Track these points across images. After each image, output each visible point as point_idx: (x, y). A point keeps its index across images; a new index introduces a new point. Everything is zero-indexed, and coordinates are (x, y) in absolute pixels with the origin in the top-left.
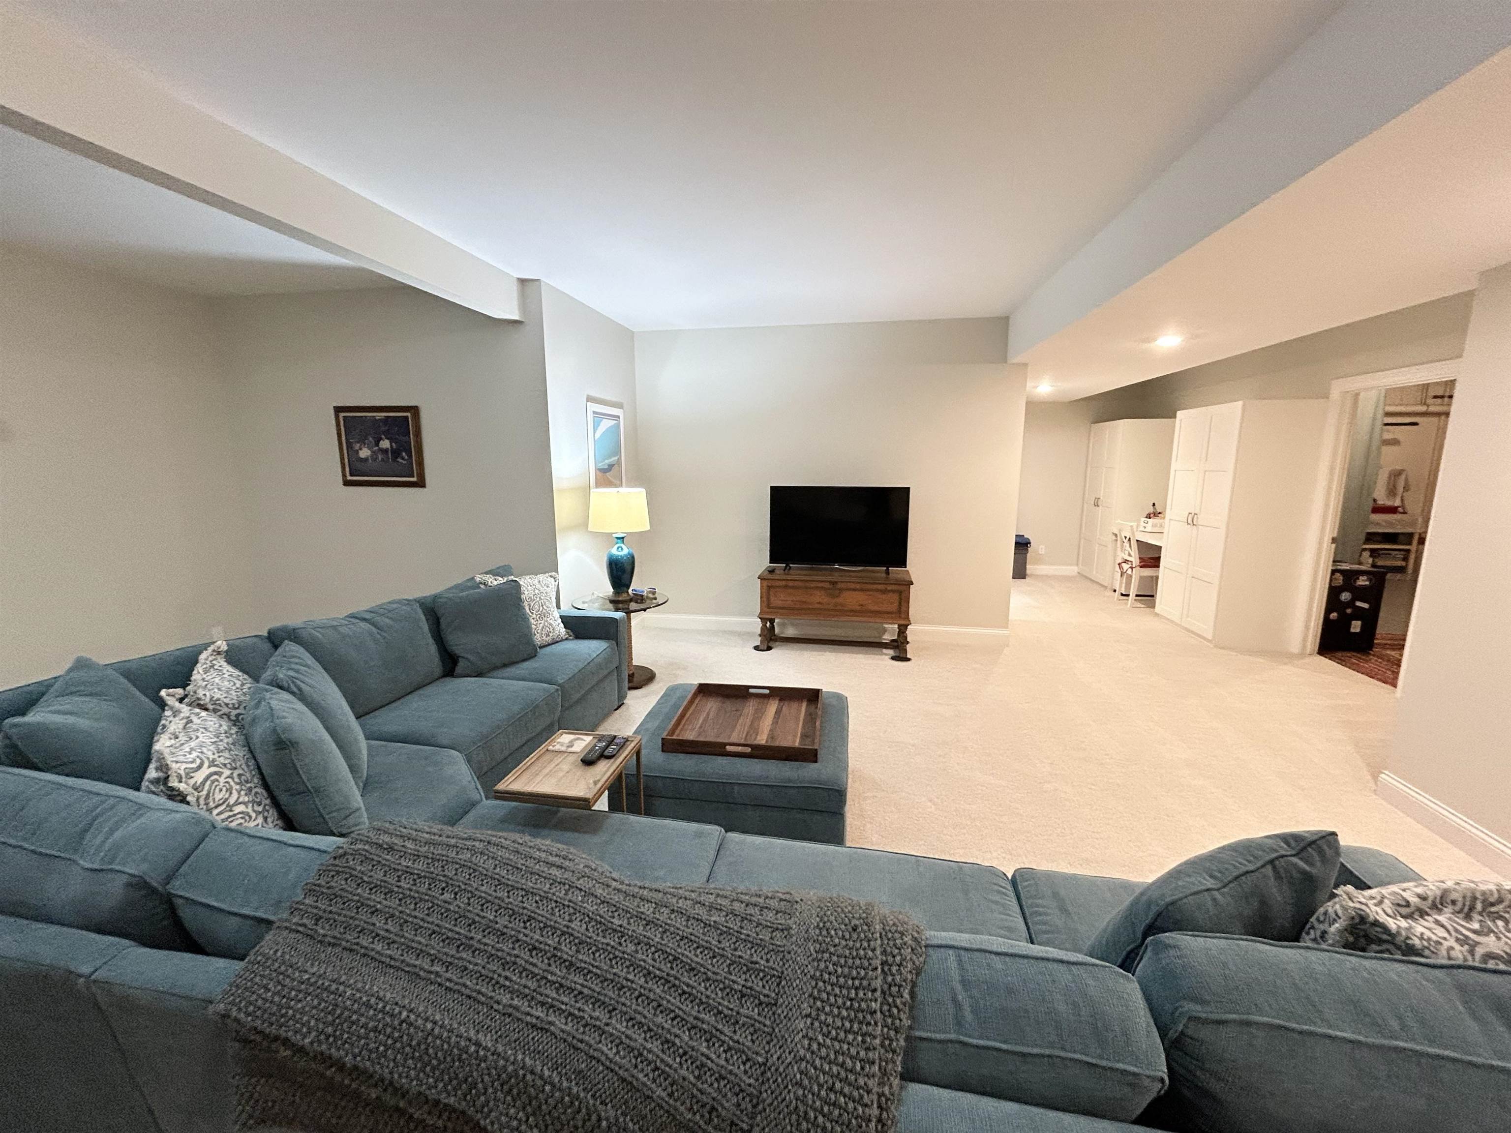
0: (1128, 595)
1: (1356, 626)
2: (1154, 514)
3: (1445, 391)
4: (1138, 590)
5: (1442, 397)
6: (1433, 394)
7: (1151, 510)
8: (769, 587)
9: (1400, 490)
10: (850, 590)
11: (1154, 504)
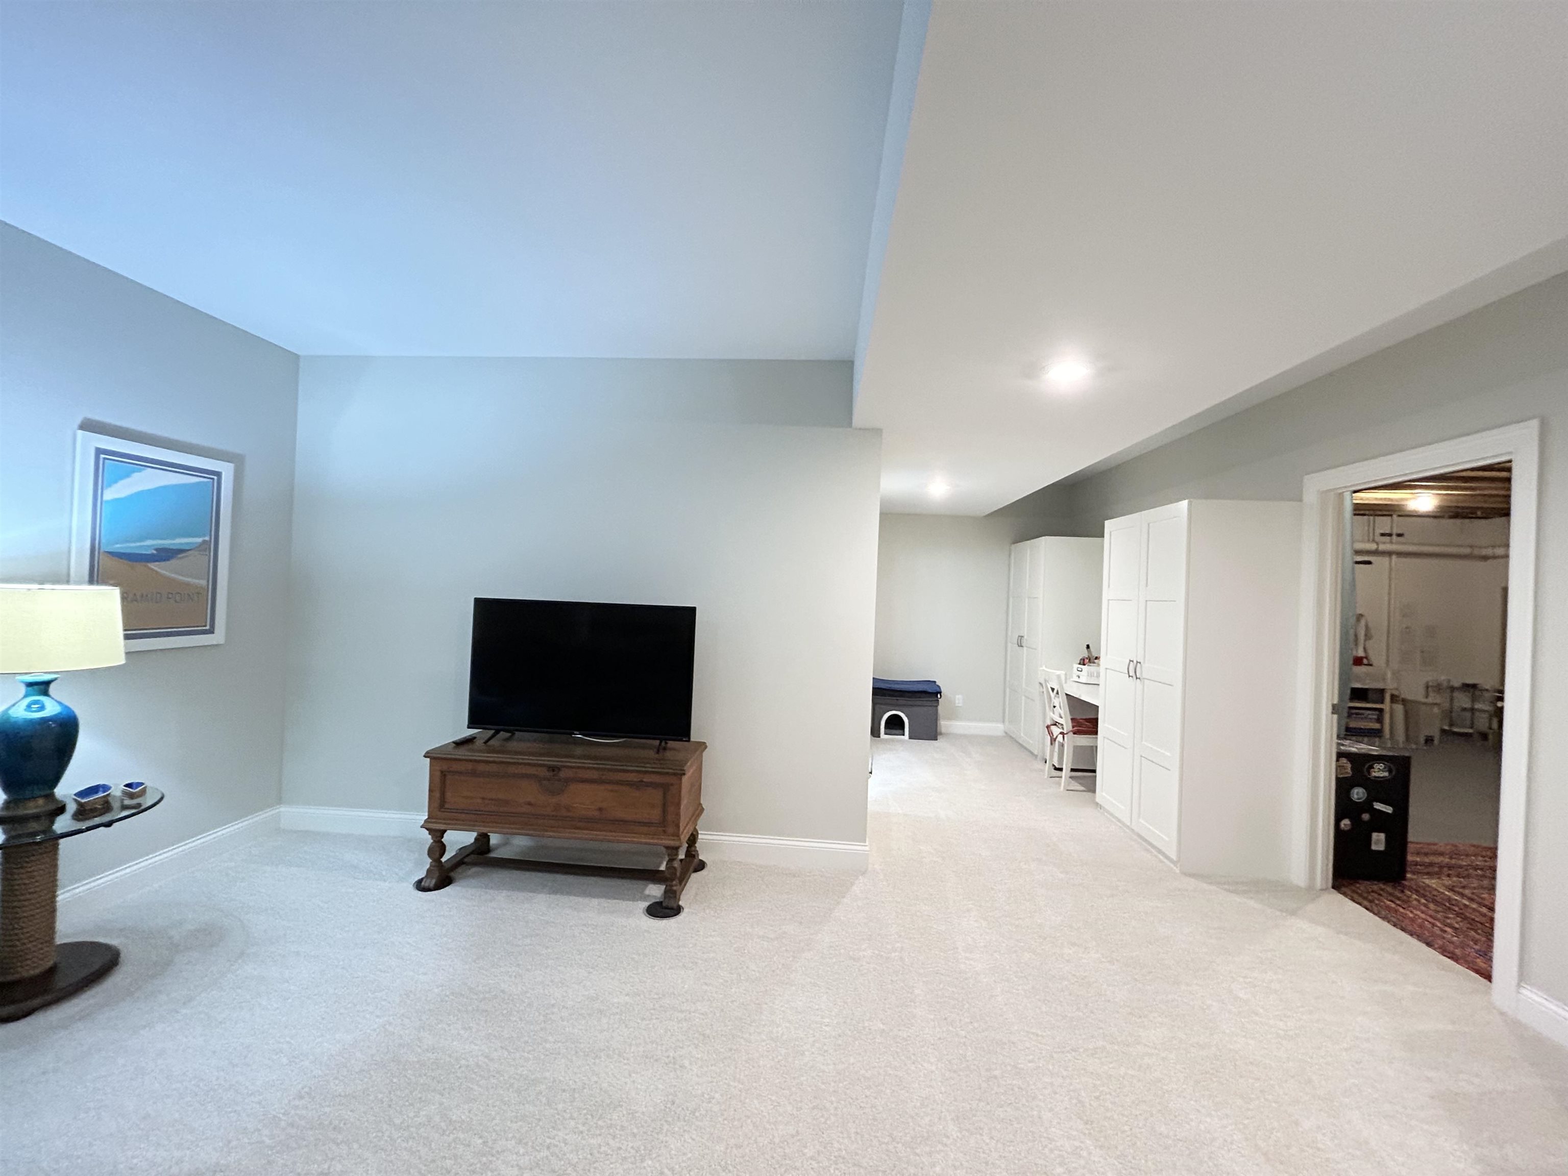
0: (1061, 769)
1: (1378, 841)
2: (1089, 659)
3: (1392, 528)
4: (1072, 765)
5: (1390, 535)
6: (1382, 532)
7: (1085, 654)
8: (444, 775)
9: (1362, 637)
10: (584, 781)
11: (1088, 647)
